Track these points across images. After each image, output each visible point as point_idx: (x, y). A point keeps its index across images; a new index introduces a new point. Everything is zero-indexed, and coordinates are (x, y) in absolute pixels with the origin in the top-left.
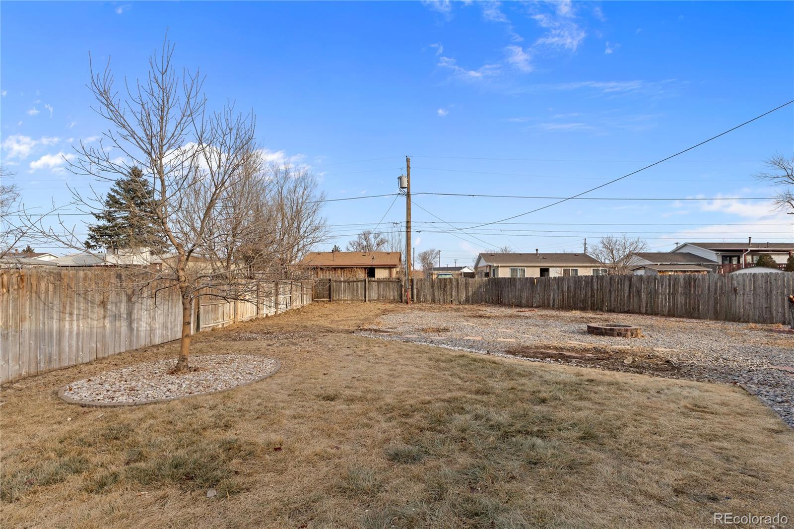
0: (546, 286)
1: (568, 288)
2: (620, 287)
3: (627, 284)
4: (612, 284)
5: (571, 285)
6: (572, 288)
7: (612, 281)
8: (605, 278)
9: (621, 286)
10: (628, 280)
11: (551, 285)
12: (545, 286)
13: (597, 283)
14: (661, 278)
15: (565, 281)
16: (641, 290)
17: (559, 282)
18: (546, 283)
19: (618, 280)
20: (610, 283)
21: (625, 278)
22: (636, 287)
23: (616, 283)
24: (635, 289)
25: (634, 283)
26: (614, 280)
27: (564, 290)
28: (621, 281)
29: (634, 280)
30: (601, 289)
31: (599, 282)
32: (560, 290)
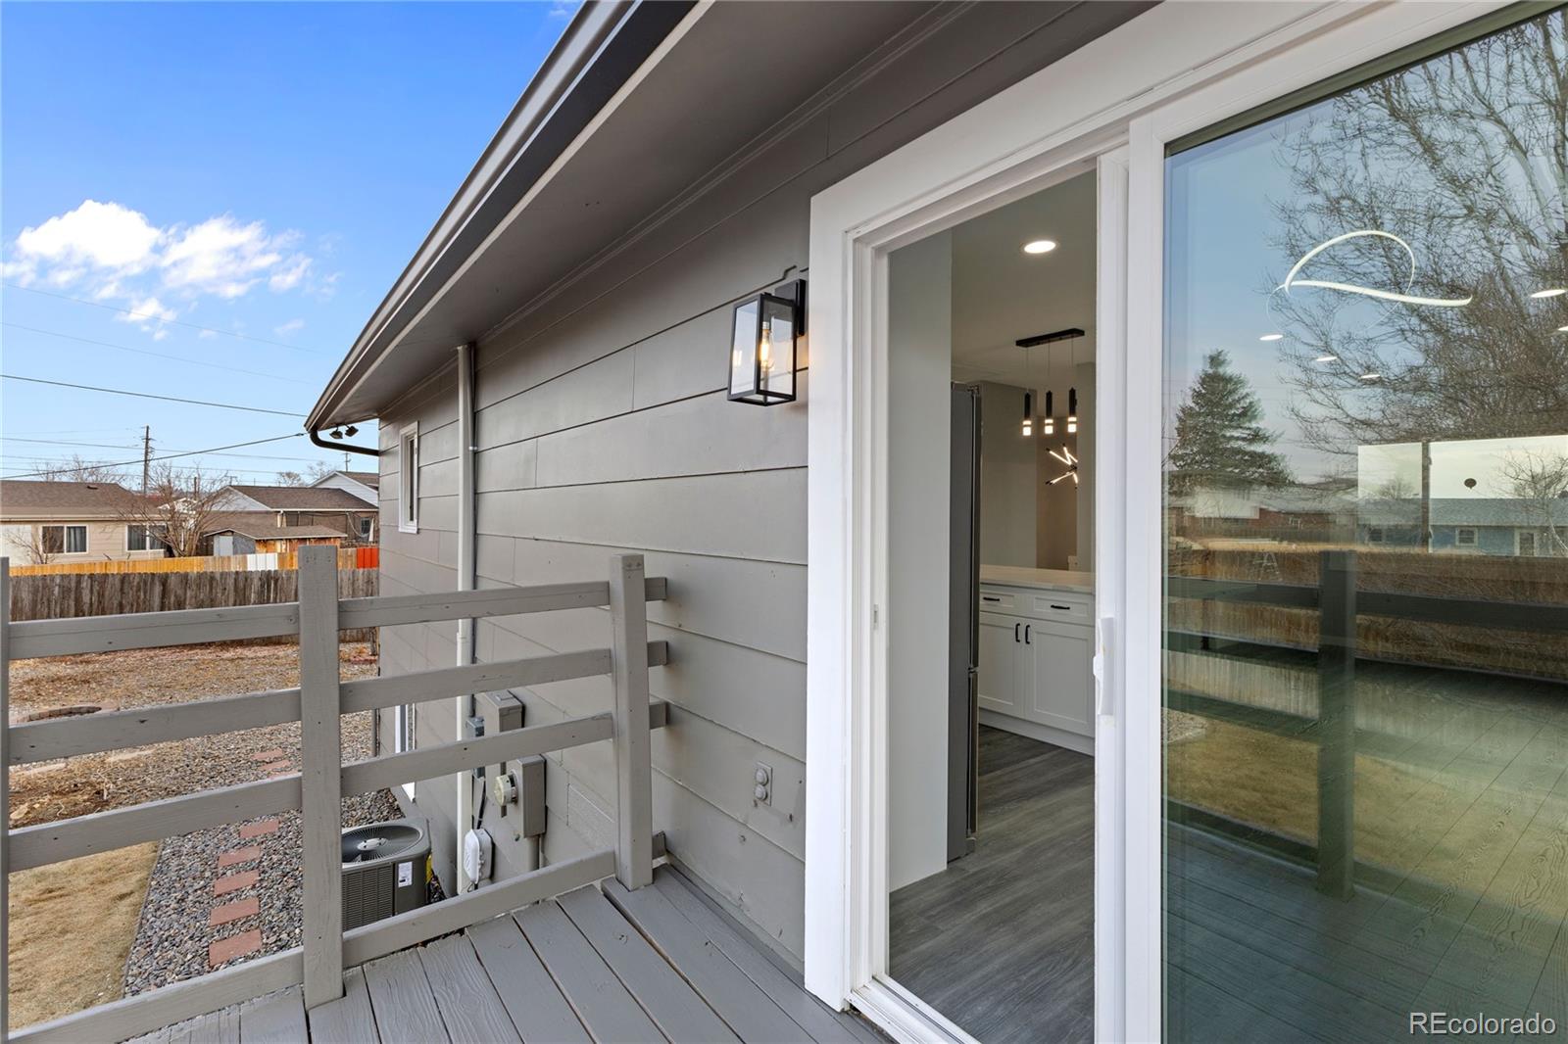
2: (142, 597)
3: (158, 589)
4: (126, 591)
7: (126, 584)
8: (111, 579)
9: (145, 593)
10: (160, 581)
13: (91, 588)
14: (221, 578)
16: (185, 599)
19: (138, 583)
20: (122, 589)
21: (153, 580)
22: (175, 596)
23: (135, 589)
24: (173, 599)
25: (172, 586)
28: (145, 583)
29: (173, 582)
31: (96, 588)
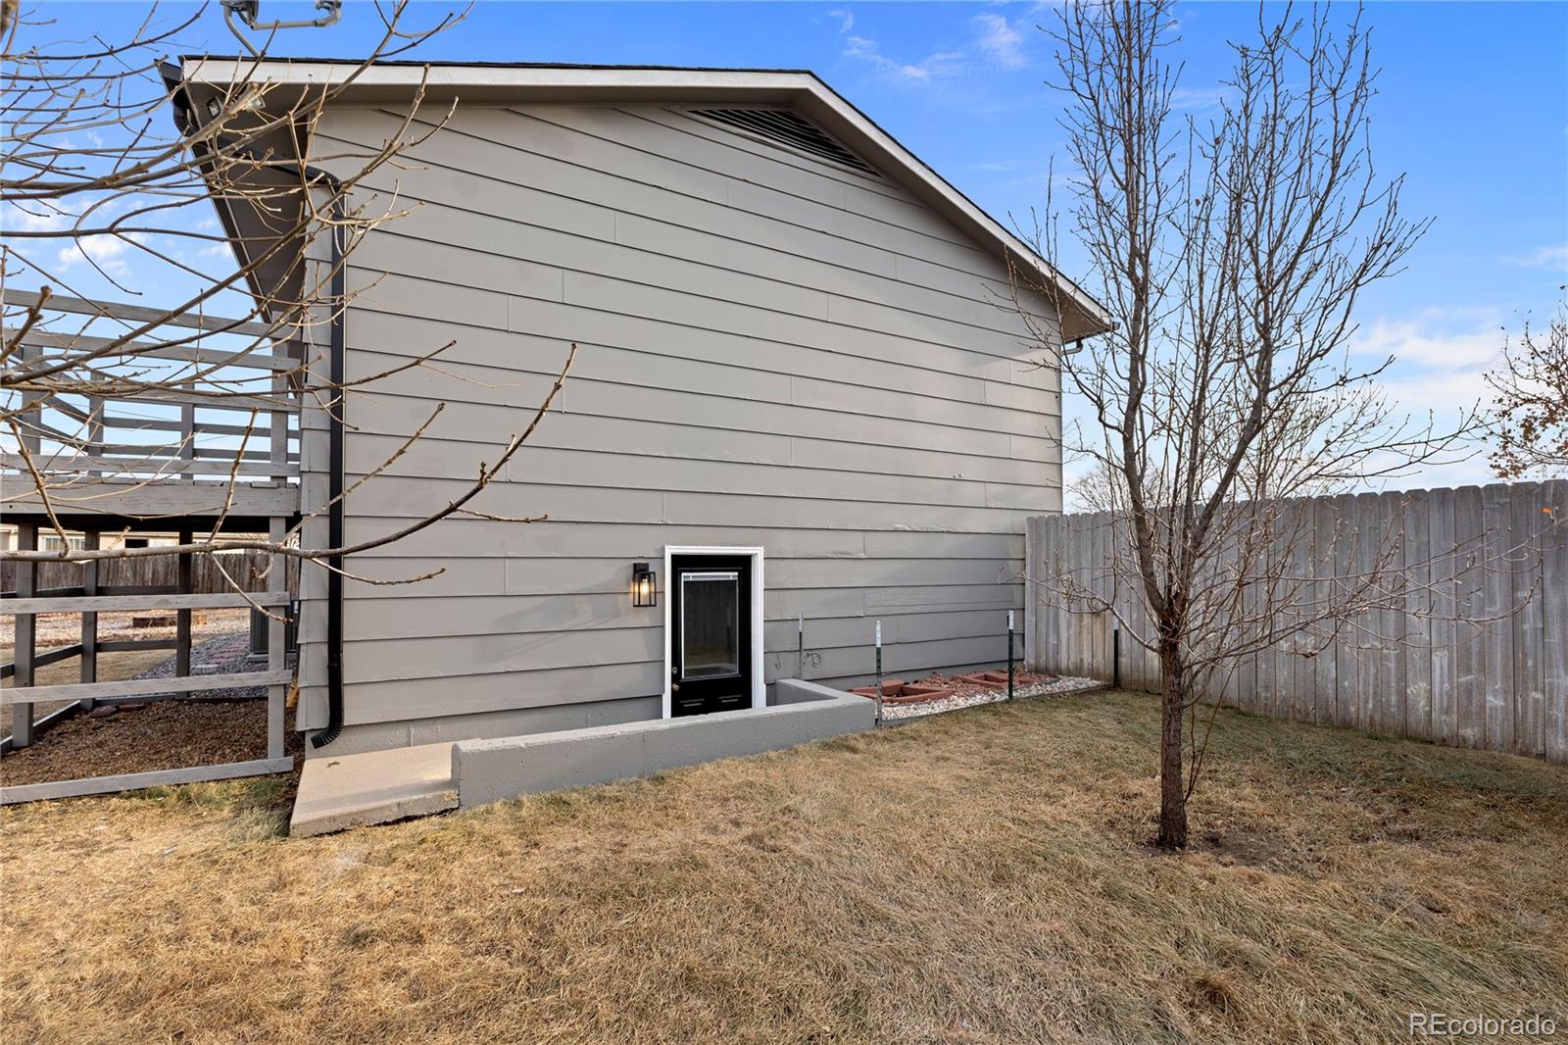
0: (111, 573)
1: (153, 575)
5: (160, 569)
6: (161, 573)
11: (120, 569)
12: (108, 573)
13: (204, 566)
15: (149, 563)
17: (136, 565)
18: (111, 567)
26: (230, 561)
27: (146, 578)
30: (209, 575)
32: (138, 577)
